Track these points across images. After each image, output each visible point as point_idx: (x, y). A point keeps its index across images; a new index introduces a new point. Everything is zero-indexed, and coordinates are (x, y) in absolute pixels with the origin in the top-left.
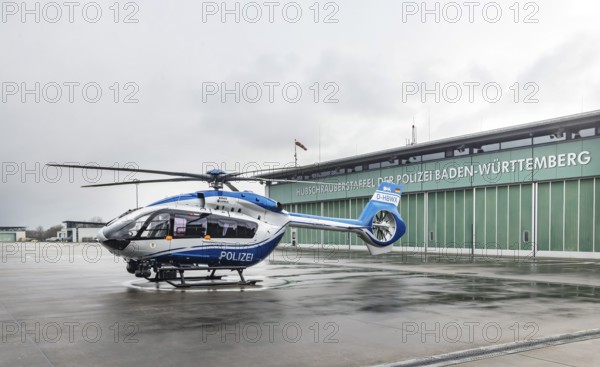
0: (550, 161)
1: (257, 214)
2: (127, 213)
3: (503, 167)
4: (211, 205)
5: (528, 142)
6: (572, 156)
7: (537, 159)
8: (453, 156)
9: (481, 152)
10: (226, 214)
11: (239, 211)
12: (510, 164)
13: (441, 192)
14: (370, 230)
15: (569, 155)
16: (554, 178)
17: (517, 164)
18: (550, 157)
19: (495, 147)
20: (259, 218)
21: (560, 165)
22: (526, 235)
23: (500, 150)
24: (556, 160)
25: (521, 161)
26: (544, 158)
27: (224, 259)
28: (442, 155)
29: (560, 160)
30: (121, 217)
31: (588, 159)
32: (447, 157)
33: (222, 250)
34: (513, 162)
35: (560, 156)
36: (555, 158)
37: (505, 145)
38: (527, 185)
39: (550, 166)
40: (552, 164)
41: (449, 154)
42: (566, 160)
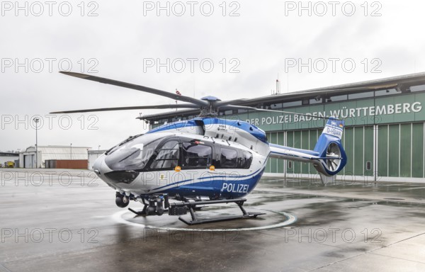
0: (389, 109)
1: (250, 143)
2: (128, 141)
3: (351, 113)
4: (212, 133)
5: (371, 94)
6: (406, 106)
7: (378, 107)
8: (308, 104)
9: (330, 101)
10: (225, 143)
11: (236, 140)
12: (356, 111)
13: (297, 132)
14: (325, 160)
15: (405, 105)
16: (392, 121)
17: (362, 111)
18: (389, 106)
19: (344, 97)
20: (251, 148)
21: (397, 112)
22: (369, 164)
23: (348, 100)
24: (394, 108)
25: (365, 109)
26: (384, 107)
27: (225, 190)
28: (300, 103)
29: (397, 108)
30: (122, 144)
31: (420, 108)
32: (303, 105)
33: (223, 181)
34: (359, 109)
35: (397, 105)
36: (393, 107)
37: (352, 96)
38: (370, 127)
39: (389, 113)
40: (391, 111)
41: (306, 102)
42: (402, 108)
